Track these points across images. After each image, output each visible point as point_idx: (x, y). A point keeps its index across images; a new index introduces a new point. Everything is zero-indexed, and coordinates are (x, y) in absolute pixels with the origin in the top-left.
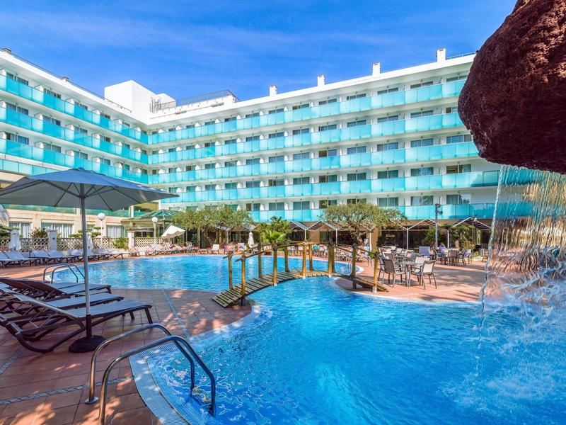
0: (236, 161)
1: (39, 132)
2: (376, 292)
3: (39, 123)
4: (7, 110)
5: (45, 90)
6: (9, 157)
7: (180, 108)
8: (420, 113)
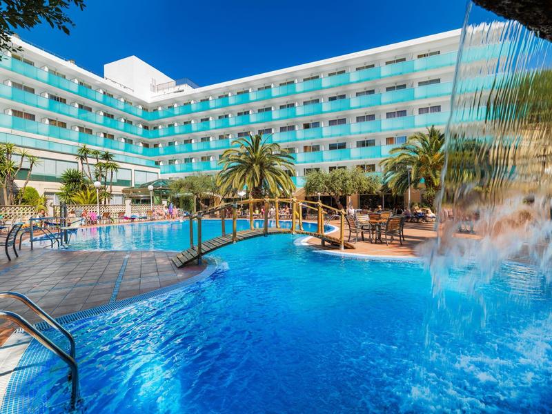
0: (228, 135)
1: (45, 109)
2: (343, 248)
3: (45, 101)
4: (12, 88)
5: (49, 70)
6: (15, 132)
7: (178, 87)
8: (394, 87)
